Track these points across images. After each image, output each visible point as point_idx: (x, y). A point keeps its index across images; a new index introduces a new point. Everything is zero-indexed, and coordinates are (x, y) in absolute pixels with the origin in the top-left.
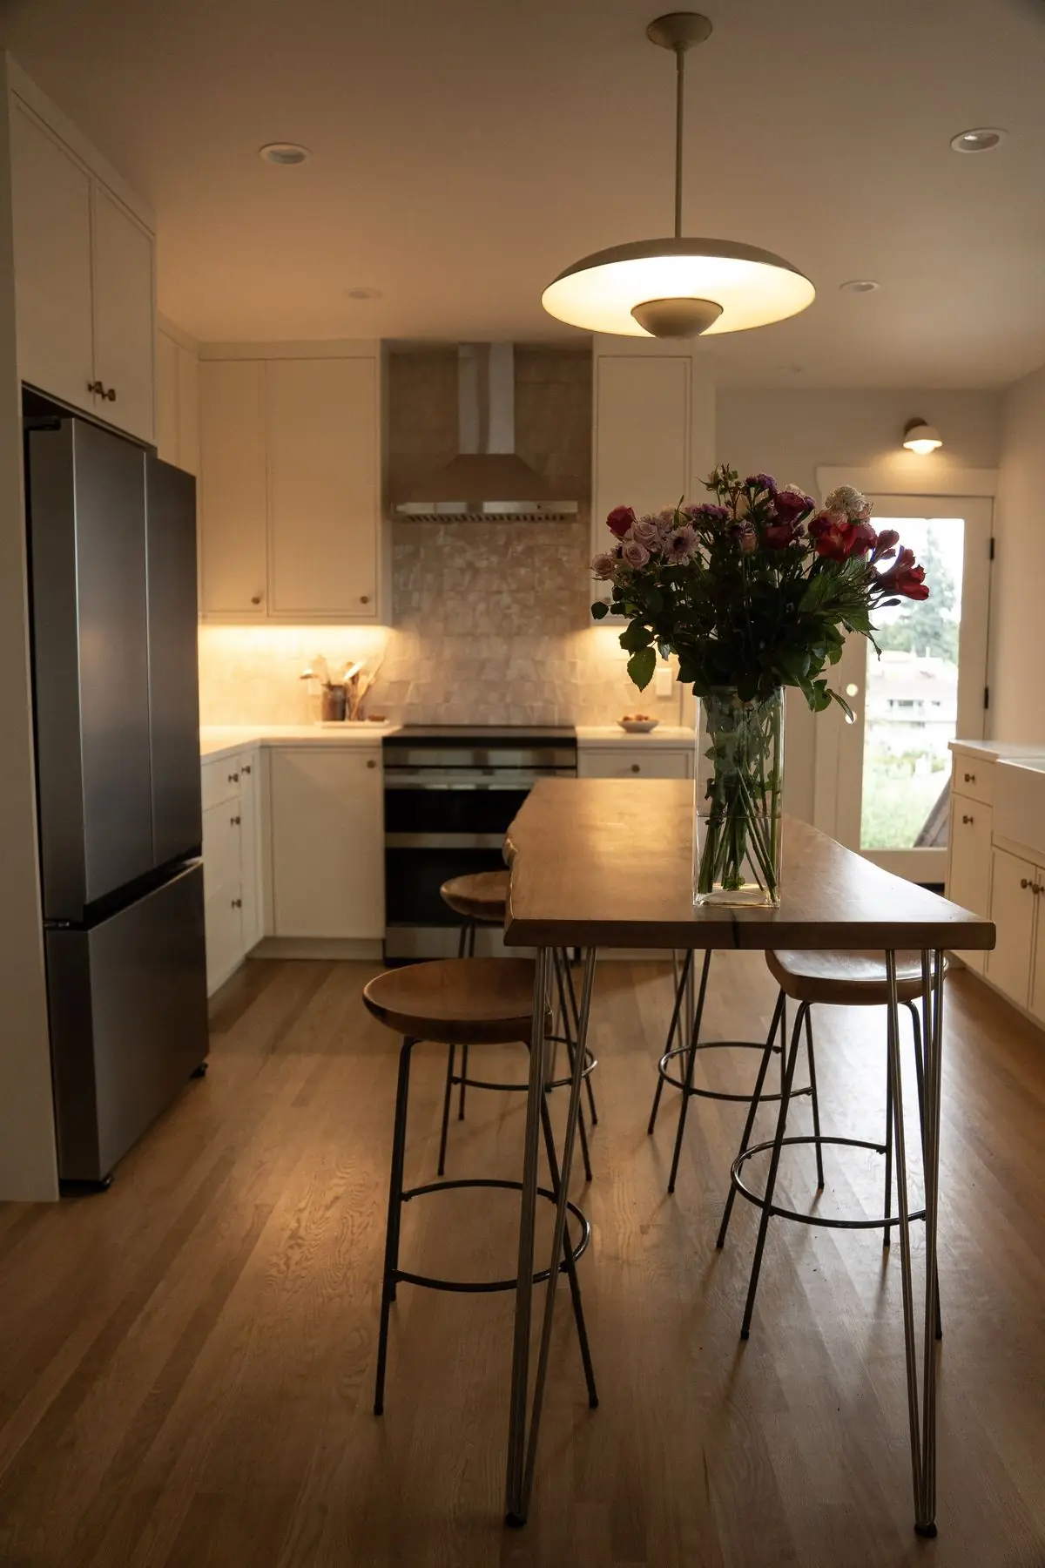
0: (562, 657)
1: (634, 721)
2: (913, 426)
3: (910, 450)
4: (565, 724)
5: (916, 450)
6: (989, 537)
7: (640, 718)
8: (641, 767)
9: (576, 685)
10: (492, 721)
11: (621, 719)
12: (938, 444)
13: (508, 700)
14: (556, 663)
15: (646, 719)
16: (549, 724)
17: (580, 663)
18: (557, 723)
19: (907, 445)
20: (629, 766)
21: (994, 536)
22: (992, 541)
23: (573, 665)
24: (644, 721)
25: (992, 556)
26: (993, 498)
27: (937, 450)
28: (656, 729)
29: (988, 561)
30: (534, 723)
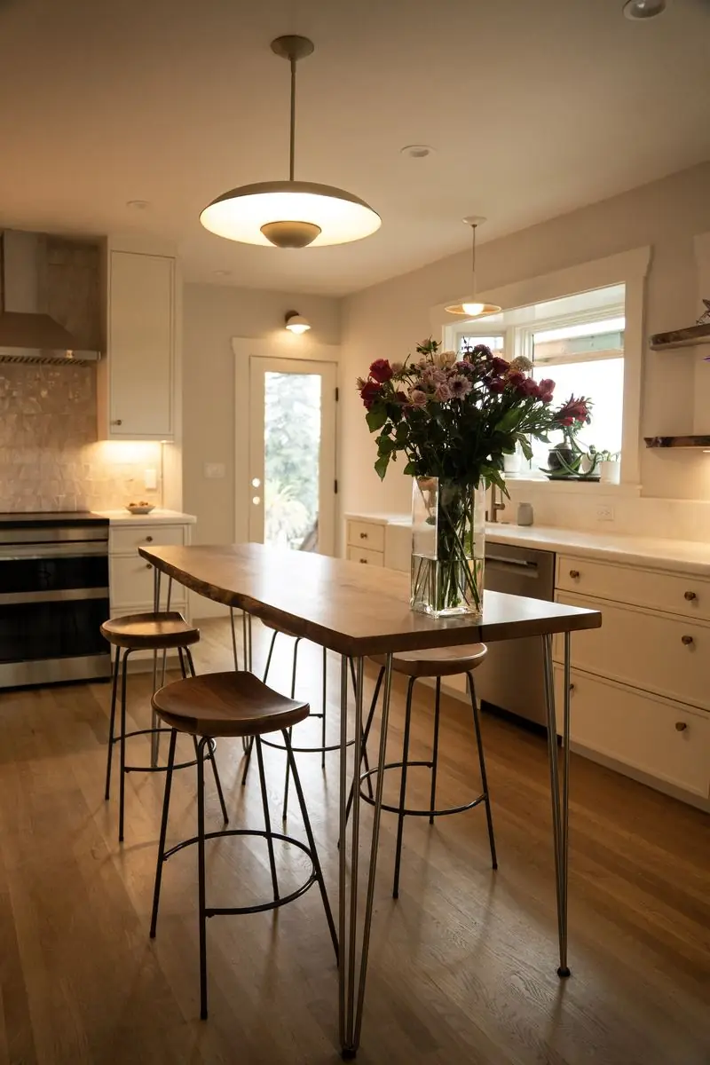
0: (79, 463)
1: (138, 506)
2: (290, 316)
3: (290, 330)
4: (83, 509)
5: (293, 330)
6: (334, 388)
7: (143, 504)
8: (153, 537)
9: (90, 482)
10: (29, 509)
11: (128, 505)
12: (308, 327)
13: (39, 493)
14: (74, 465)
15: (147, 504)
16: (70, 510)
17: (91, 467)
18: (76, 510)
19: (288, 327)
20: (145, 537)
21: (339, 387)
22: (337, 390)
23: (87, 467)
24: (146, 506)
25: (337, 399)
26: (337, 363)
27: (307, 331)
28: (153, 511)
29: (334, 401)
30: (59, 510)
